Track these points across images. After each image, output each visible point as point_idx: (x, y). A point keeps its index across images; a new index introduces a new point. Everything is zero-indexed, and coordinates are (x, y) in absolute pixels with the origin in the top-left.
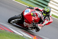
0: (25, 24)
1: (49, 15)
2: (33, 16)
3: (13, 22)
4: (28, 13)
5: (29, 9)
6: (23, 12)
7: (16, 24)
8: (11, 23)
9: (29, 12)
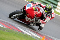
2: (35, 10)
7: (18, 19)
8: (12, 18)
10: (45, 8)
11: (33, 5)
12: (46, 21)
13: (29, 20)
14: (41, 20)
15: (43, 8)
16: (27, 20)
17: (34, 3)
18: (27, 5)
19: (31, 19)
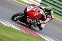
11: (33, 7)
12: (46, 21)
13: (30, 21)
14: (42, 21)
15: (43, 10)
17: (34, 5)
19: (32, 20)
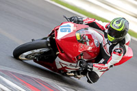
0: (59, 62)
1: (124, 40)
3: (26, 57)
4: (67, 33)
5: (70, 24)
6: (53, 31)
8: (21, 60)
9: (72, 31)
10: (106, 31)
16: (59, 67)
18: (60, 28)
